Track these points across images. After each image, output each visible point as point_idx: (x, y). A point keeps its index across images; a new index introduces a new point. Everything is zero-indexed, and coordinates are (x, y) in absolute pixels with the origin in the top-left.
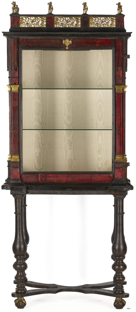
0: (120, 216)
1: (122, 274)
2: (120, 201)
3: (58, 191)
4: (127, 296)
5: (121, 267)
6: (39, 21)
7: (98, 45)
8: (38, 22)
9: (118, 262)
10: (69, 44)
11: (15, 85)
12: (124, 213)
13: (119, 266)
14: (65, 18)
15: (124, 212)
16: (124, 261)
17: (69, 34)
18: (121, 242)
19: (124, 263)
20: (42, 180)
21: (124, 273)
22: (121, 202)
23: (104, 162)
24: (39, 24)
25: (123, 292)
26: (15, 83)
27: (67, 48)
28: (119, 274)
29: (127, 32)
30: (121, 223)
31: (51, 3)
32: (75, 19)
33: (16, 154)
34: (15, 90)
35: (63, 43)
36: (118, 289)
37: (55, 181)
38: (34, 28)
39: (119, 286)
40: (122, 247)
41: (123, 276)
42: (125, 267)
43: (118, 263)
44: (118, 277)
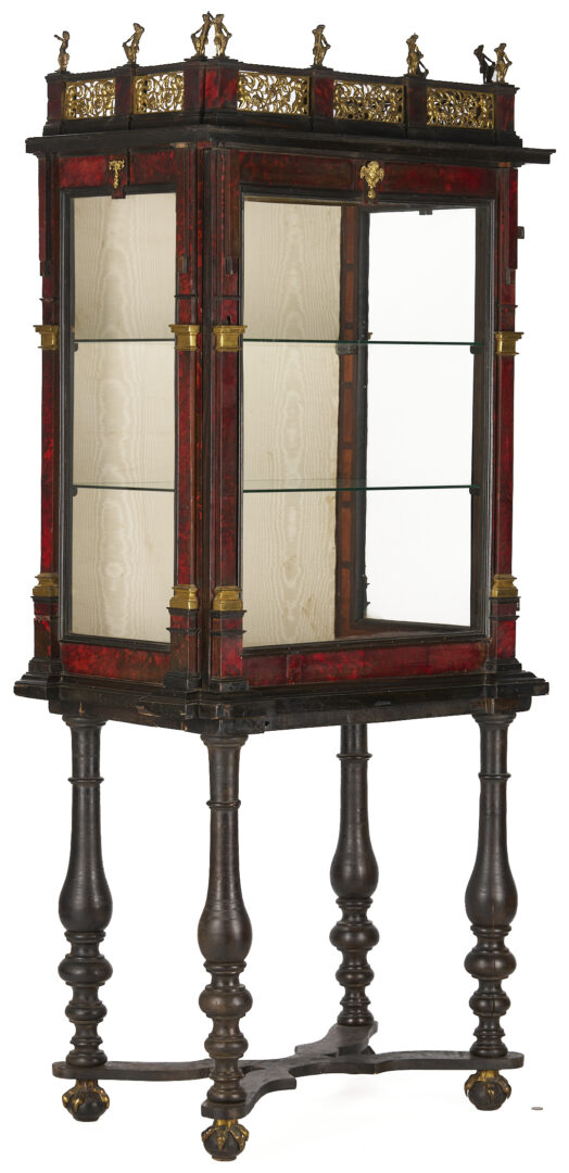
0: (493, 787)
1: (499, 987)
2: (494, 733)
3: (346, 711)
4: (517, 1062)
5: (498, 964)
6: (289, 93)
7: (448, 189)
8: (288, 97)
9: (486, 946)
10: (377, 180)
11: (229, 324)
12: (509, 776)
13: (489, 959)
14: (359, 87)
15: (509, 771)
16: (509, 942)
17: (391, 147)
18: (498, 879)
19: (507, 951)
20: (295, 677)
21: (507, 985)
22: (498, 739)
23: (302, 604)
24: (290, 103)
25: (503, 1050)
26: (229, 318)
27: (371, 195)
28: (490, 987)
29: (525, 145)
30: (497, 812)
31: (321, 27)
32: (387, 93)
33: (227, 585)
34: (230, 344)
35: (362, 175)
36: (485, 1042)
37: (329, 676)
38: (275, 116)
39: (488, 1030)
40: (499, 895)
41: (505, 994)
42: (510, 964)
43: (486, 949)
44: (484, 999)
